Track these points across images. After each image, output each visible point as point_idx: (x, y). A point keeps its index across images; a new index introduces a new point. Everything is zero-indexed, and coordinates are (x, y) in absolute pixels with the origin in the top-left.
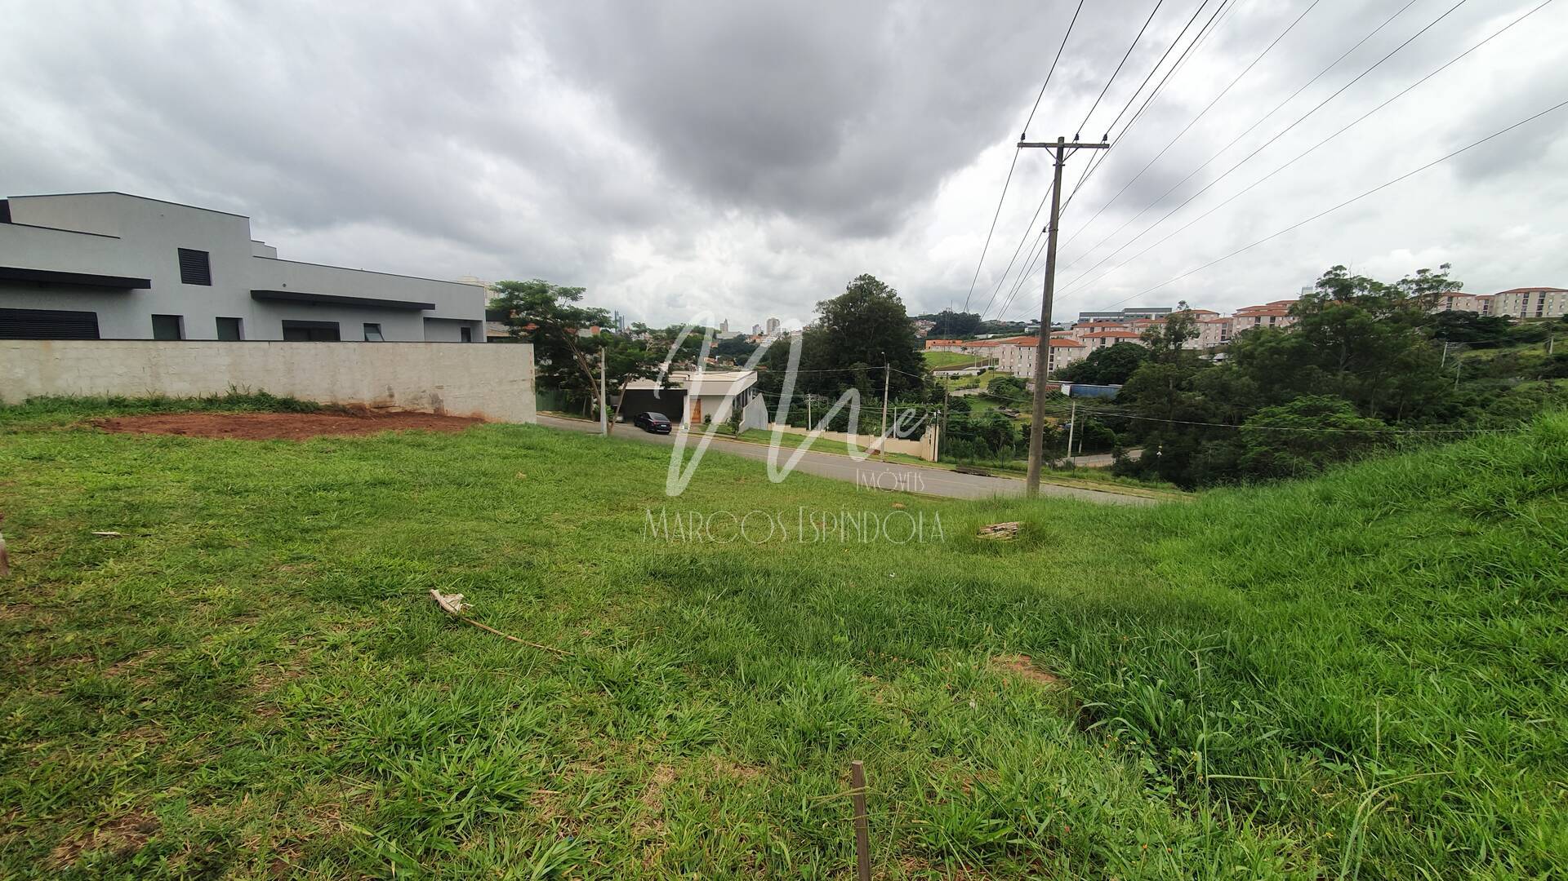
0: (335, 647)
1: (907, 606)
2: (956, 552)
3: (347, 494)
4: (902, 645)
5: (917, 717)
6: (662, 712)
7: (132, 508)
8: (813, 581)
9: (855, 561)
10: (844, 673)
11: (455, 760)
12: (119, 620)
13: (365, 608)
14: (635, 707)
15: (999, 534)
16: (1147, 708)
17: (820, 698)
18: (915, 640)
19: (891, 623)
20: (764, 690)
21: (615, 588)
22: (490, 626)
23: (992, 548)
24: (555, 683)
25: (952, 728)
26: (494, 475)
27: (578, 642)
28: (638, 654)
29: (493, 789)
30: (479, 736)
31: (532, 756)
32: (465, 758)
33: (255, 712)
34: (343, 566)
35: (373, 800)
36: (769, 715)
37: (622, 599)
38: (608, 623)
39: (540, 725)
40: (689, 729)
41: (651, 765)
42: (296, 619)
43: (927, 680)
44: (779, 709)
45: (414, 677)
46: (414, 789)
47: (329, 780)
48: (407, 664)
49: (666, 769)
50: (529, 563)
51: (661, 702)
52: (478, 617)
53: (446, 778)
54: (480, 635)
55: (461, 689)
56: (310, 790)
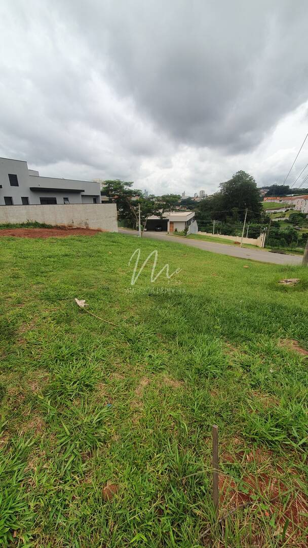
0: (44, 318)
1: (246, 314)
2: (268, 290)
3: (56, 259)
4: (243, 331)
5: (246, 367)
6: (147, 354)
8: (209, 301)
9: (226, 292)
10: (218, 343)
11: (75, 367)
13: (55, 303)
14: (137, 351)
15: (288, 283)
17: (207, 353)
18: (248, 329)
19: (238, 321)
20: (185, 348)
21: (136, 300)
22: (93, 313)
23: (284, 289)
24: (111, 338)
25: (261, 376)
26: (102, 253)
27: (121, 321)
28: (140, 328)
29: (84, 382)
30: (83, 358)
31: (100, 369)
32: (78, 367)
33: (18, 340)
34: (51, 287)
35: (48, 379)
36: (186, 359)
37: (138, 304)
38: (132, 314)
39: (104, 356)
40: (156, 362)
41: (140, 377)
42: (35, 307)
43: (251, 348)
44: (190, 356)
45: (67, 331)
46: (59, 378)
47: (36, 370)
48: (65, 326)
49: (146, 379)
50: (108, 288)
51: (147, 349)
52: (89, 309)
53: (71, 375)
54: (89, 317)
55: (80, 339)
56: (29, 373)
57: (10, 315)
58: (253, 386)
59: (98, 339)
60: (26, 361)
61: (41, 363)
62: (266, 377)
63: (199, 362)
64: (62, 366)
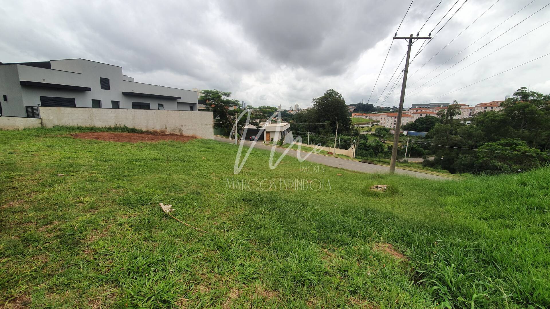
0: (121, 225)
1: (342, 218)
2: (361, 196)
3: (143, 163)
4: (339, 236)
5: (344, 272)
6: (238, 262)
7: (71, 165)
8: (305, 206)
9: (322, 197)
10: (314, 248)
11: (151, 280)
12: (50, 208)
13: (136, 208)
14: (227, 259)
15: (379, 189)
16: (446, 276)
17: (303, 259)
18: (344, 233)
19: (334, 225)
20: (281, 254)
21: (229, 205)
22: (179, 219)
23: (376, 195)
24: (198, 246)
25: (359, 281)
26: (195, 158)
27: (211, 227)
28: (232, 234)
29: (161, 298)
30: (163, 269)
31: (182, 281)
32: (155, 280)
33: (84, 251)
34: (133, 190)
35: (115, 297)
36: (281, 266)
37: (231, 209)
38: (224, 219)
39: (188, 266)
40: (248, 271)
41: (230, 288)
42: (111, 212)
43: (348, 253)
44: (286, 263)
45: (146, 239)
46: (131, 294)
47: (101, 285)
48: (145, 233)
49: (235, 291)
50: (199, 193)
51: (239, 257)
52: (175, 215)
53: (145, 290)
54: (175, 222)
55: (161, 247)
56: (92, 290)
57: (78, 222)
58: (352, 293)
59: (183, 247)
60: (91, 275)
61: (109, 277)
62: (364, 282)
63: (295, 269)
64: (136, 279)
